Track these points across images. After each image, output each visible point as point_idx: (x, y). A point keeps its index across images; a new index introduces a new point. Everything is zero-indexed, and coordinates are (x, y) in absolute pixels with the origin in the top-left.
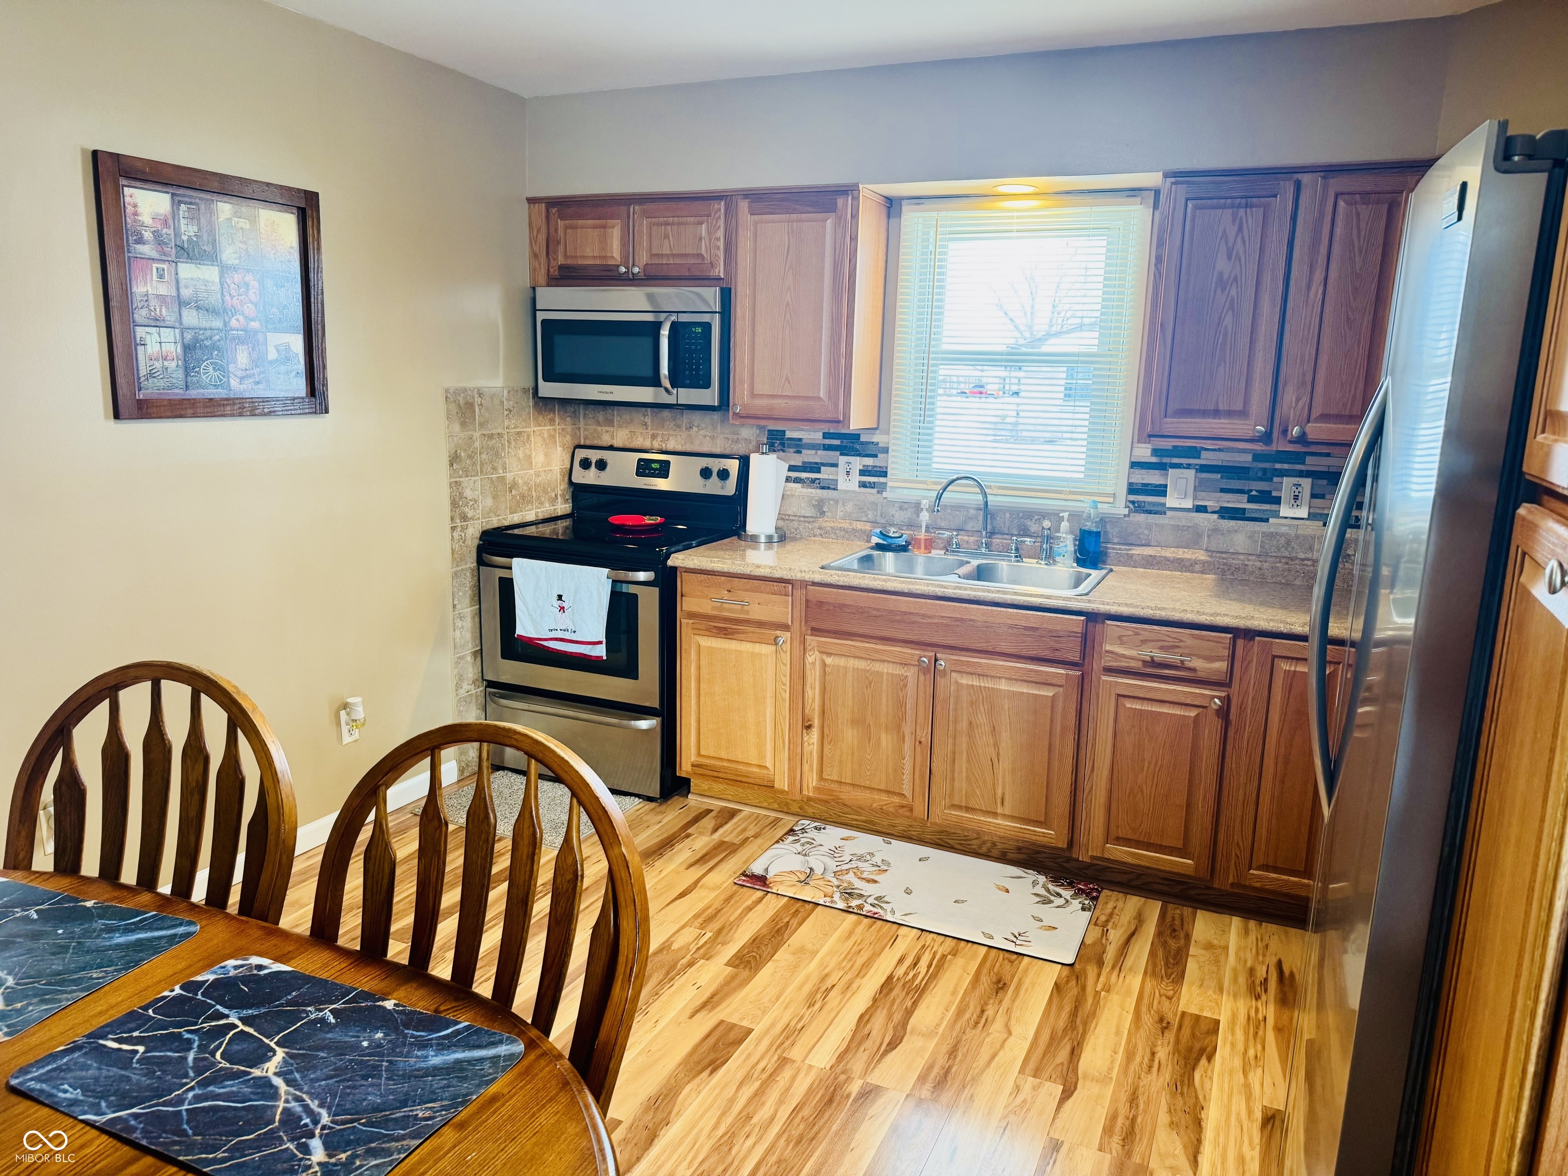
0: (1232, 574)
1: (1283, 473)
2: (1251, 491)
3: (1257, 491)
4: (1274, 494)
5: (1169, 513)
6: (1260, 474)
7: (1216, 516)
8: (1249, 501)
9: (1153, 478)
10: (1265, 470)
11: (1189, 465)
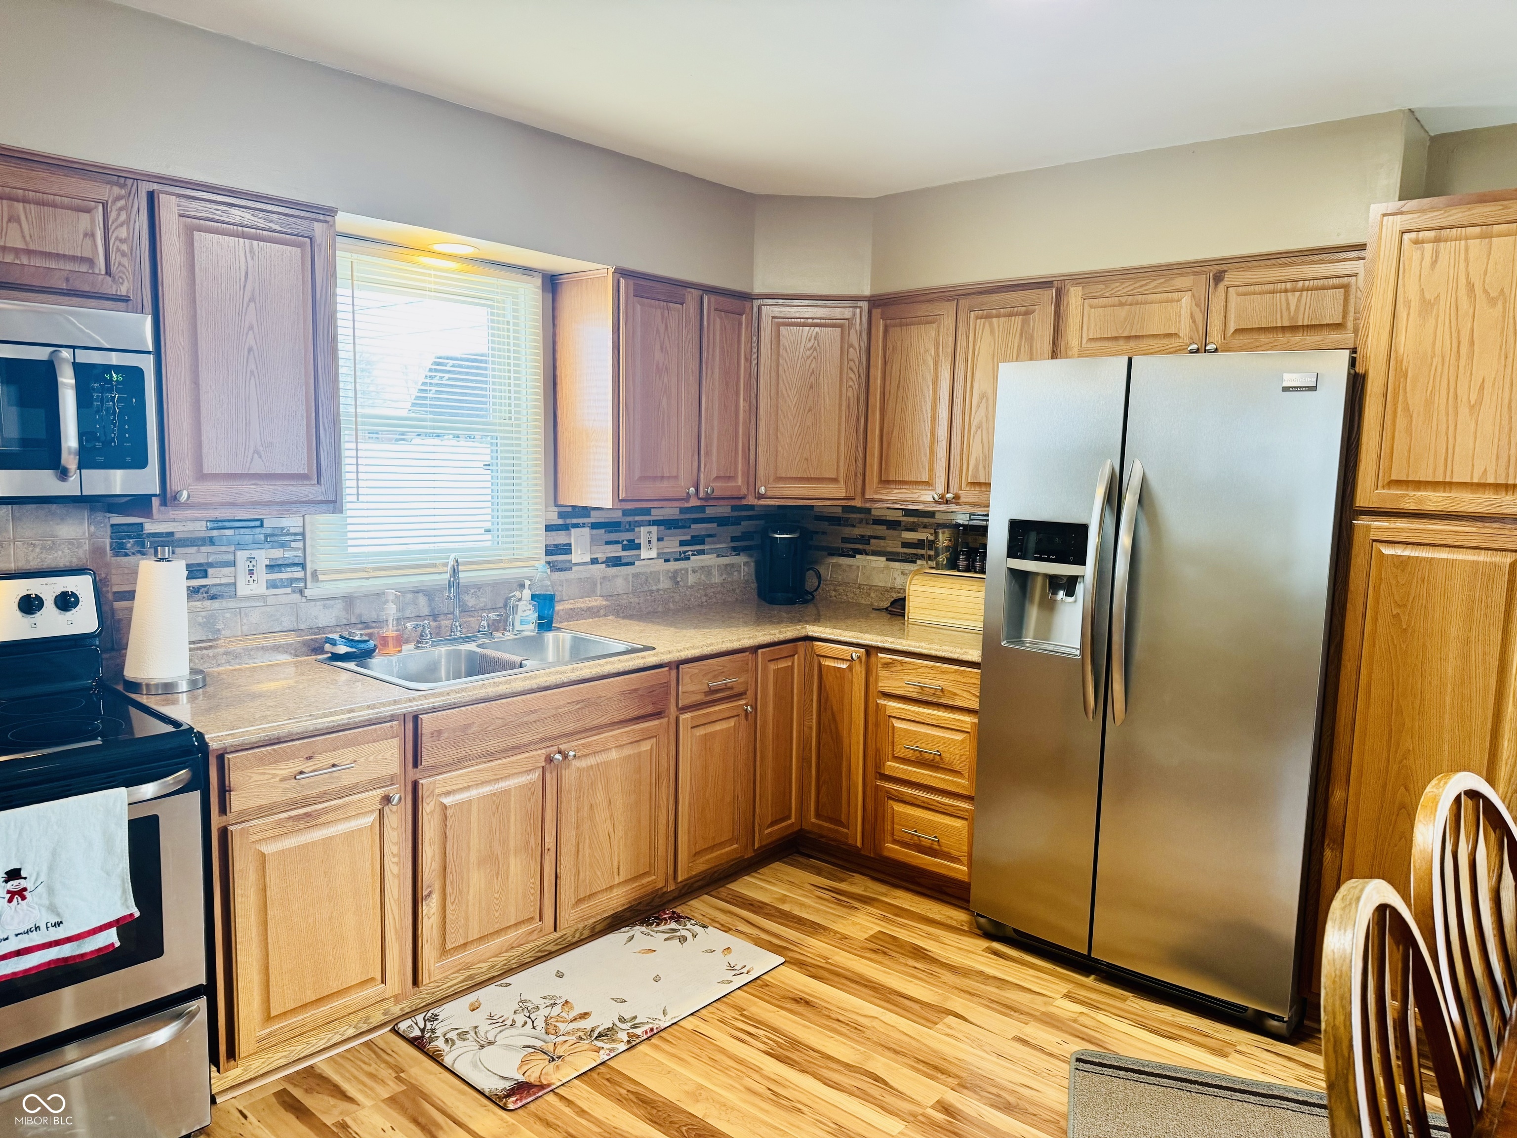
0: (623, 613)
1: (640, 524)
2: (623, 541)
3: (627, 541)
4: (637, 541)
5: (574, 568)
6: (627, 527)
7: (604, 565)
8: (623, 550)
9: (560, 538)
10: (630, 523)
11: (584, 524)
